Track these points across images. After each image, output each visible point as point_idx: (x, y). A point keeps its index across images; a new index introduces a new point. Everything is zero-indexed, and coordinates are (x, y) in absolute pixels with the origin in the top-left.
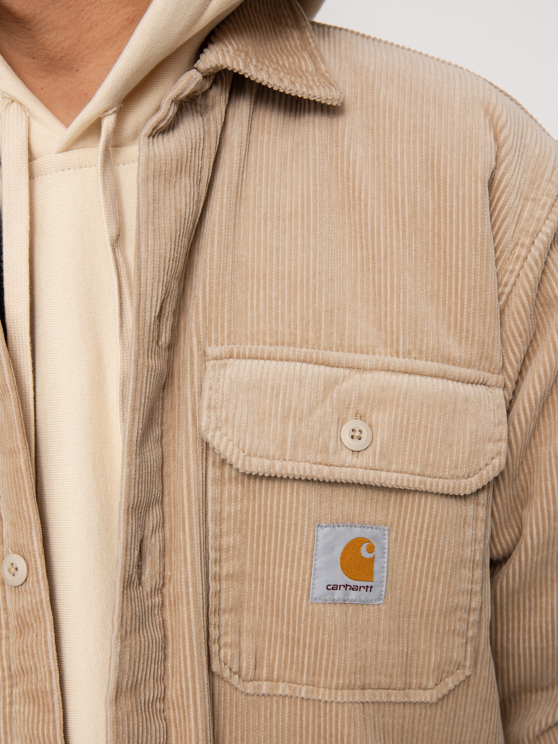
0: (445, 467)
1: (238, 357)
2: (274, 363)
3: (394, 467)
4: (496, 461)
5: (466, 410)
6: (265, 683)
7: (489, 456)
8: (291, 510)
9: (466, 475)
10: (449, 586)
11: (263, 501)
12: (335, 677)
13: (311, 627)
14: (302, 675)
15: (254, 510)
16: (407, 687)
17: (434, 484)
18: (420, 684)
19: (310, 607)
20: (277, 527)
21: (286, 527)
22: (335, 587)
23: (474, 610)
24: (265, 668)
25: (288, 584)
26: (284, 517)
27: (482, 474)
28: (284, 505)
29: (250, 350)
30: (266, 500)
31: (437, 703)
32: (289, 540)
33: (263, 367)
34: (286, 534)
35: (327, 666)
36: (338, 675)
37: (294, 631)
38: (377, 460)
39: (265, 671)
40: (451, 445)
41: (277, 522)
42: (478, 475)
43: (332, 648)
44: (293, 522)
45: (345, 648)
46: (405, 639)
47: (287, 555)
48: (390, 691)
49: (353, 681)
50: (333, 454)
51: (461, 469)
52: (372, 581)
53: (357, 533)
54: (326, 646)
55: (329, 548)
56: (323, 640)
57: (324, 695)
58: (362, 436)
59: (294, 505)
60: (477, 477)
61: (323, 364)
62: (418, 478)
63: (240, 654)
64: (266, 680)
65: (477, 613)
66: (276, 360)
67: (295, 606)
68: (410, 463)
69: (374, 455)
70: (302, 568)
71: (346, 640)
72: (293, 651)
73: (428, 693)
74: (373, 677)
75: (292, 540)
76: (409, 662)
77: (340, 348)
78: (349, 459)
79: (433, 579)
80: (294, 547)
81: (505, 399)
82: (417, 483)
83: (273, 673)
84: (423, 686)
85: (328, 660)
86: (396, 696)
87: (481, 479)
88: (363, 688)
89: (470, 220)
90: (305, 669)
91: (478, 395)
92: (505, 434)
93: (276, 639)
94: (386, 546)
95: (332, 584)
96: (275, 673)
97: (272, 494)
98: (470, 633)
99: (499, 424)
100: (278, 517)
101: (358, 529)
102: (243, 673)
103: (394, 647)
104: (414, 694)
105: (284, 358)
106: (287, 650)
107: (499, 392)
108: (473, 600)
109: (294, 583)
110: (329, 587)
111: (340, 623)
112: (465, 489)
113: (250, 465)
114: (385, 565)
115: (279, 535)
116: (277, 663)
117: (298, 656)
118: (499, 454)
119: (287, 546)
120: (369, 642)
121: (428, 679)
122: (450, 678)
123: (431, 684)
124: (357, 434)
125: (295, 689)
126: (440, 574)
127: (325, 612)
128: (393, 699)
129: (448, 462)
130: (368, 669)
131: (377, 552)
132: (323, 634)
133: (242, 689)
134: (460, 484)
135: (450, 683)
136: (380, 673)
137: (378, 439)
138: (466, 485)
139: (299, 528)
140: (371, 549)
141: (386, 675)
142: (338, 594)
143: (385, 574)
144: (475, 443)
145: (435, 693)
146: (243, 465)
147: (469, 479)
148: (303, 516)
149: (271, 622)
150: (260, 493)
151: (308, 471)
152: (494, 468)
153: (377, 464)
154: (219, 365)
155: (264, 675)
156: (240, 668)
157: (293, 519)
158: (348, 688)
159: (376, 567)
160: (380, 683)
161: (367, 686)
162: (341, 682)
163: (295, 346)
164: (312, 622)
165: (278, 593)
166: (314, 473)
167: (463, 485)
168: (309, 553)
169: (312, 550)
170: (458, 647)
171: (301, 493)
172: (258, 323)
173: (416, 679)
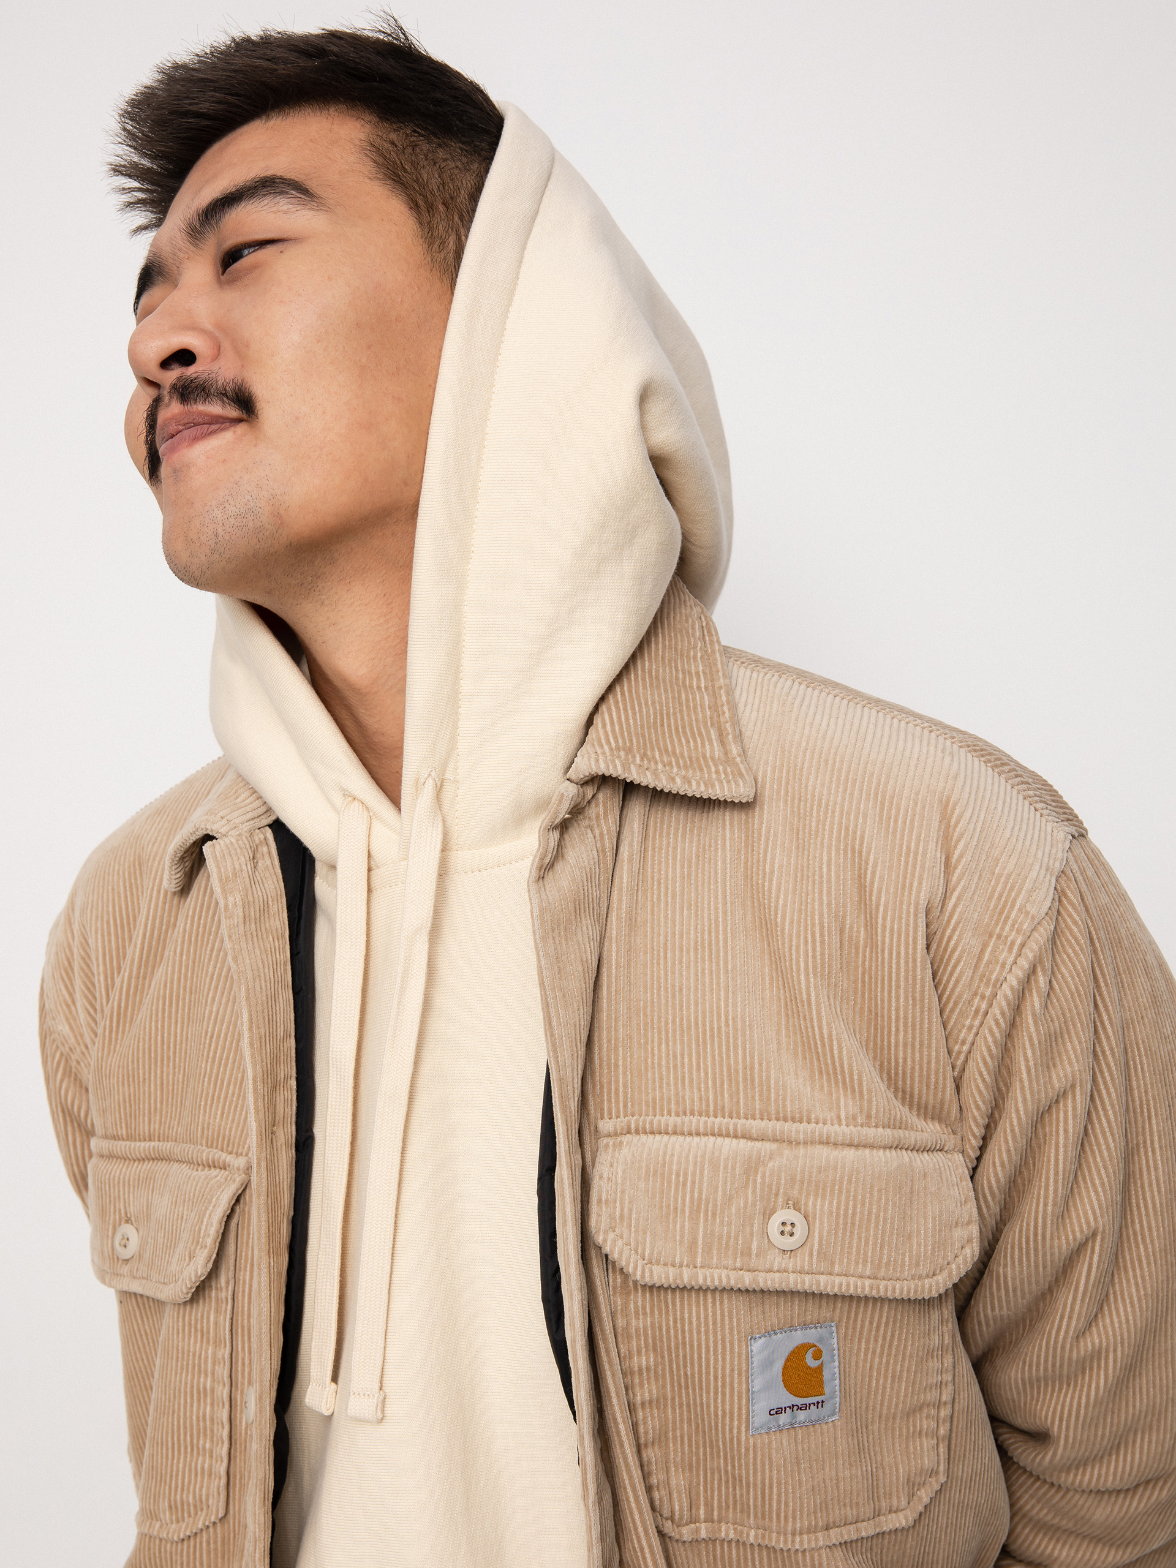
0: (903, 1265)
1: (637, 1132)
2: (681, 1138)
3: (836, 1269)
4: (968, 1251)
5: (925, 1188)
6: (703, 1526)
7: (958, 1245)
8: (715, 1323)
9: (931, 1273)
10: (914, 1383)
11: (678, 1313)
12: (791, 1520)
13: (755, 1464)
14: (749, 1517)
15: (668, 1325)
16: (877, 1513)
17: (890, 1288)
18: (890, 1507)
19: (751, 1440)
20: (699, 1345)
21: (711, 1345)
22: (779, 1411)
23: (945, 1403)
24: (702, 1507)
25: (720, 1413)
26: (707, 1332)
27: (951, 1270)
28: (706, 1318)
29: (651, 1123)
30: (682, 1313)
31: (914, 1527)
32: (716, 1360)
33: (666, 1146)
34: (712, 1353)
35: (779, 1509)
36: (794, 1518)
37: (733, 1467)
38: (815, 1261)
39: (702, 1512)
40: (910, 1237)
41: (699, 1340)
42: (946, 1271)
43: (783, 1486)
44: (719, 1337)
45: (800, 1483)
46: (867, 1455)
47: (716, 1379)
48: (859, 1524)
49: (813, 1523)
50: (757, 1256)
51: (923, 1266)
52: (823, 1394)
53: (799, 1337)
54: (775, 1485)
55: (768, 1363)
56: (771, 1479)
57: (778, 1541)
58: (795, 1230)
59: (719, 1317)
60: (945, 1273)
61: (743, 1137)
62: (867, 1282)
63: (670, 1494)
64: (705, 1522)
65: (949, 1406)
66: (683, 1134)
67: (732, 1440)
68: (857, 1263)
69: (811, 1255)
70: (736, 1394)
71: (799, 1474)
72: (734, 1489)
73: (901, 1515)
74: (837, 1511)
75: (720, 1359)
76: (875, 1483)
77: (764, 1115)
78: (778, 1261)
79: (893, 1377)
80: (723, 1369)
81: (967, 1166)
82: (867, 1289)
83: (713, 1514)
84: (894, 1509)
85: (779, 1502)
86: (866, 1529)
87: (950, 1275)
88: (827, 1528)
89: (907, 963)
90: (752, 1511)
91: (937, 1167)
92: (975, 1214)
93: (713, 1474)
94: (835, 1346)
95: (775, 1407)
96: (716, 1513)
97: (690, 1305)
98: (942, 1431)
99: (965, 1202)
100: (699, 1332)
101: (799, 1332)
102: (677, 1517)
103: (857, 1470)
104: (886, 1521)
105: (694, 1131)
106: (727, 1487)
107: (959, 1158)
108: (944, 1391)
109: (728, 1412)
110: (772, 1412)
111: (790, 1453)
112: (930, 1290)
113: (651, 1275)
114: (837, 1370)
115: (703, 1355)
116: (716, 1502)
117: (741, 1496)
118: (970, 1241)
119: (714, 1367)
120: (827, 1469)
121: (898, 1498)
122: (923, 1491)
123: (904, 1503)
124: (788, 1228)
125: (742, 1533)
126: (901, 1371)
127: (770, 1443)
128: (864, 1534)
129: (907, 1259)
130: (830, 1503)
131: (825, 1357)
132: (771, 1471)
133: (677, 1537)
134: (923, 1286)
135: (924, 1495)
136: (845, 1505)
137: (817, 1235)
138: (931, 1286)
139: (728, 1345)
140: (818, 1355)
141: (851, 1507)
142: (783, 1418)
143: (837, 1382)
144: (940, 1231)
145: (909, 1513)
146: (643, 1276)
147: (935, 1278)
148: (731, 1329)
149: (705, 1454)
150: (674, 1304)
151: (724, 1280)
152: (965, 1260)
153: (814, 1266)
154: (614, 1143)
155: (702, 1516)
156: (672, 1512)
157: (719, 1333)
158: (809, 1532)
159: (826, 1375)
160: (846, 1518)
161: (831, 1525)
162: (798, 1525)
163: (708, 1116)
164: (755, 1458)
165: (710, 1423)
166: (732, 1283)
167: (927, 1286)
168: (744, 1374)
169: (747, 1371)
170: (928, 1451)
171: (726, 1301)
172: (661, 1087)
173: (885, 1502)
